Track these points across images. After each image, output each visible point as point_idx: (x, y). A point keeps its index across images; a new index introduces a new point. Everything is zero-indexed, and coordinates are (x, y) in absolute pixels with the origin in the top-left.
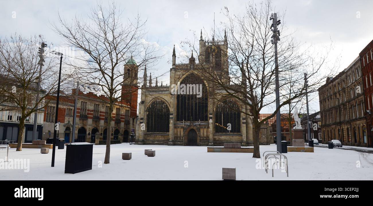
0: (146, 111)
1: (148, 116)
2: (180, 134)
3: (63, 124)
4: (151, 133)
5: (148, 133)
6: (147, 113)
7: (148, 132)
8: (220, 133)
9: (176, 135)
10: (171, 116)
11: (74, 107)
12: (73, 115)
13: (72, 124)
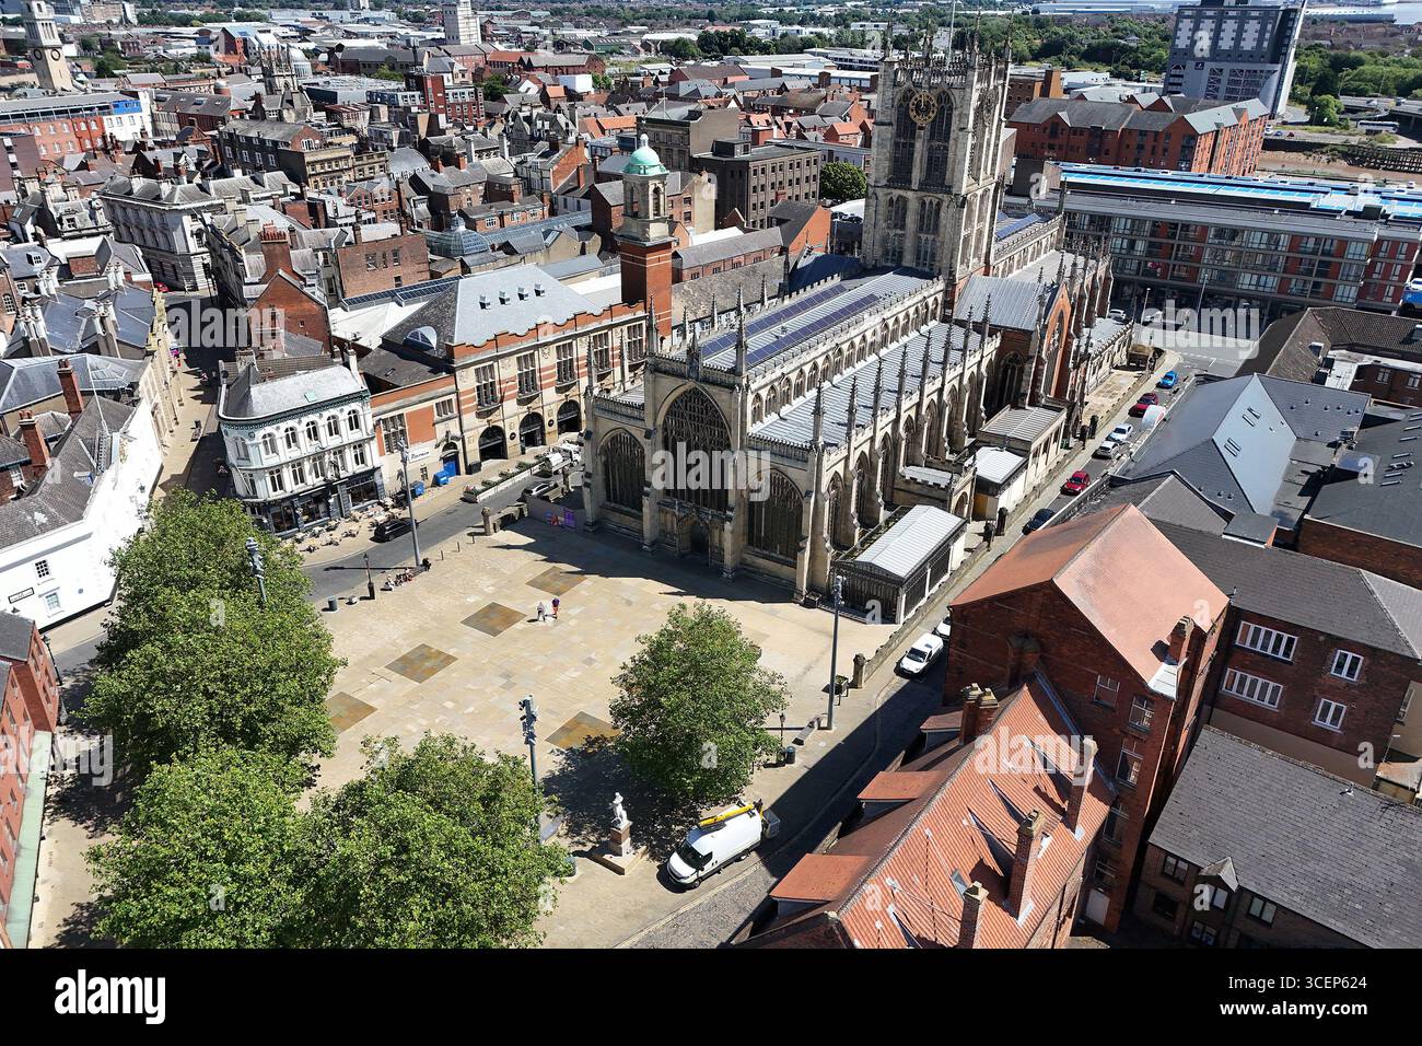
0: (600, 454)
1: (606, 464)
2: (673, 528)
3: (434, 442)
4: (613, 505)
5: (608, 503)
6: (603, 458)
7: (609, 500)
8: (757, 550)
9: (662, 527)
10: (646, 489)
11: (457, 392)
12: (456, 412)
13: (458, 434)
